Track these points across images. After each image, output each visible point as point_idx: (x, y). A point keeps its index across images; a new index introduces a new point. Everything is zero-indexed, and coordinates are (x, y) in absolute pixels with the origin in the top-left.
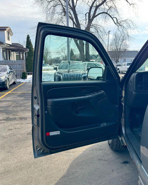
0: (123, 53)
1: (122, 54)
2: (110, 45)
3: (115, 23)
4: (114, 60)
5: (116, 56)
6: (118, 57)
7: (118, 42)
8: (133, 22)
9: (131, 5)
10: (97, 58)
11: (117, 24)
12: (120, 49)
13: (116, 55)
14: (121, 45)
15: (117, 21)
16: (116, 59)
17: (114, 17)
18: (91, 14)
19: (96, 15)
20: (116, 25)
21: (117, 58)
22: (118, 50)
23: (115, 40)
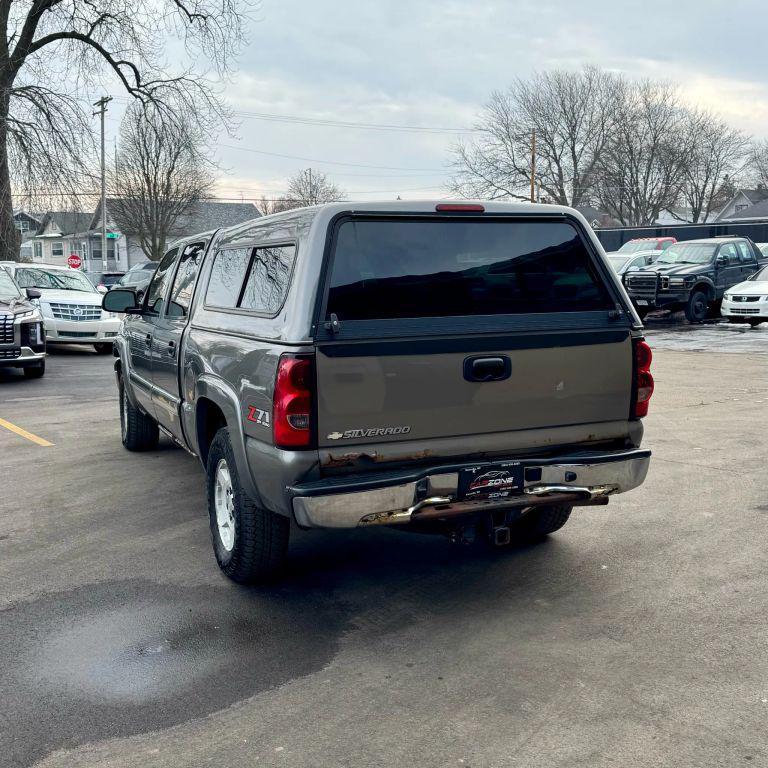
0: (186, 212)
1: (181, 220)
2: (113, 170)
3: (130, 90)
4: (143, 247)
5: (150, 227)
6: (159, 232)
7: (153, 155)
8: (209, 94)
9: (195, 21)
10: (41, 233)
11: (137, 93)
12: (167, 192)
13: (147, 222)
14: (169, 173)
15: (138, 79)
16: (151, 243)
17: (122, 62)
18: (9, 33)
19: (34, 41)
20: (136, 96)
21: (154, 241)
22: (156, 194)
23: (136, 142)
